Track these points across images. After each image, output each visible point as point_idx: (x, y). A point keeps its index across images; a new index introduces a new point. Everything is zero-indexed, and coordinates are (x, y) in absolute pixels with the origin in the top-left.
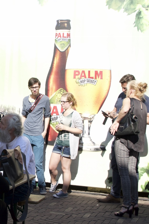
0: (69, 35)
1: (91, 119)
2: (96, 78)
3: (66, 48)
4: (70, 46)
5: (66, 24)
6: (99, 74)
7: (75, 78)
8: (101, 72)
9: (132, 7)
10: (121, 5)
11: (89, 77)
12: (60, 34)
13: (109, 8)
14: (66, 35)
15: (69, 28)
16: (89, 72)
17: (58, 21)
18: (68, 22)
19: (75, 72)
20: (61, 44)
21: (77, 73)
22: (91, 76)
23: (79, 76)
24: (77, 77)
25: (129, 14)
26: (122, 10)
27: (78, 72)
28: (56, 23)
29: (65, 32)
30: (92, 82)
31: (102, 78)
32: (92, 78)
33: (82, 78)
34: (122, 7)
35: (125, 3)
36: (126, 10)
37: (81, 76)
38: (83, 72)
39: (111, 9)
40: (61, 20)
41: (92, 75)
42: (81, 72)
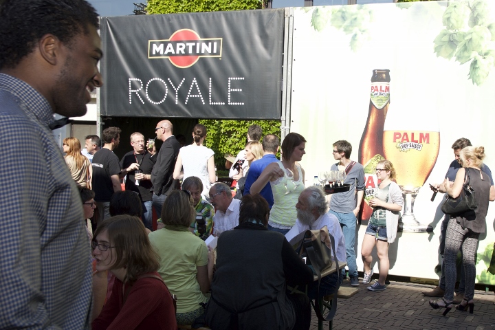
0: (387, 89)
1: (414, 192)
2: (421, 142)
3: (384, 104)
4: (389, 102)
5: (384, 75)
6: (425, 137)
7: (395, 141)
8: (428, 135)
9: (466, 54)
10: (452, 53)
11: (413, 141)
12: (376, 87)
13: (438, 56)
14: (384, 89)
15: (388, 79)
16: (413, 134)
17: (374, 71)
18: (387, 72)
19: (395, 134)
20: (378, 100)
21: (398, 136)
22: (415, 139)
23: (400, 140)
24: (397, 140)
25: (462, 63)
26: (454, 58)
27: (399, 134)
28: (372, 74)
29: (384, 84)
30: (416, 146)
31: (428, 142)
32: (417, 142)
33: (405, 141)
34: (454, 54)
35: (457, 50)
36: (459, 58)
37: (403, 139)
38: (406, 134)
39: (440, 57)
40: (378, 70)
41: (417, 138)
42: (402, 135)
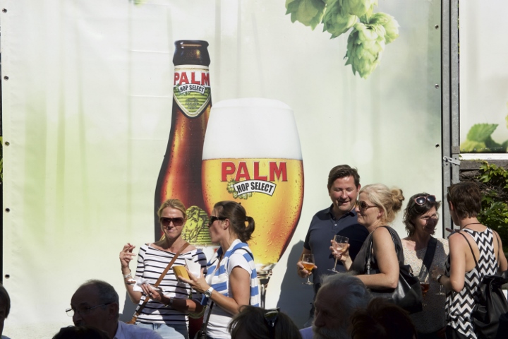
0: (206, 78)
1: (265, 275)
2: (272, 179)
3: (201, 108)
4: (210, 104)
5: (198, 52)
6: (279, 170)
7: (224, 179)
8: (283, 165)
9: (340, 19)
10: (318, 15)
11: (257, 177)
12: (184, 74)
13: (293, 20)
14: (198, 78)
15: (205, 60)
16: (256, 165)
17: (178, 43)
18: (203, 45)
19: (225, 165)
20: (189, 100)
21: (229, 169)
22: (261, 174)
23: (234, 176)
24: (229, 177)
25: (334, 36)
26: (321, 26)
27: (232, 165)
28: (173, 50)
29: (197, 71)
30: (264, 188)
31: (285, 179)
32: (264, 179)
33: (241, 179)
34: (321, 19)
35: (325, 10)
36: (329, 26)
37: (239, 176)
38: (243, 165)
39: (297, 22)
40: (186, 42)
41: (265, 171)
42: (237, 166)
